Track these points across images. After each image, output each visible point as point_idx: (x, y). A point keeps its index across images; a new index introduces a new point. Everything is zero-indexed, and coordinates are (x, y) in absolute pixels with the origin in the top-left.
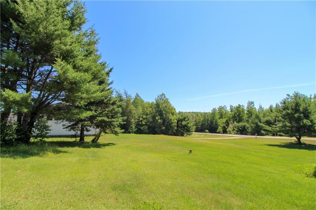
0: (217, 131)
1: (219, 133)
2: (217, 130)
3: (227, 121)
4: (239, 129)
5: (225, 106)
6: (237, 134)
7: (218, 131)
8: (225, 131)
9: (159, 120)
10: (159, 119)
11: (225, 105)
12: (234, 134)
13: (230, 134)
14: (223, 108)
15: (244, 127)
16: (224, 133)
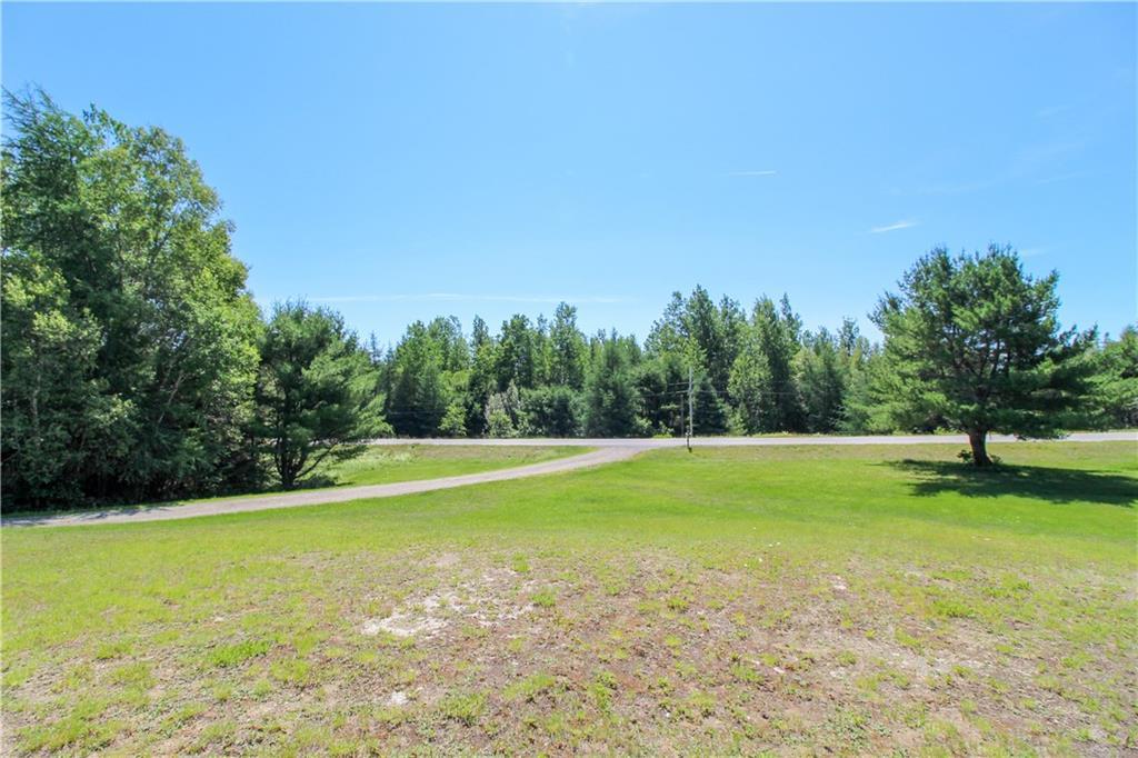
0: (442, 427)
1: (448, 434)
2: (440, 423)
3: (474, 383)
4: (541, 413)
5: (454, 319)
6: (532, 435)
7: (445, 424)
8: (476, 426)
9: (40, 321)
10: (42, 304)
11: (454, 315)
12: (522, 436)
13: (499, 435)
14: (446, 325)
15: (564, 402)
16: (470, 435)
